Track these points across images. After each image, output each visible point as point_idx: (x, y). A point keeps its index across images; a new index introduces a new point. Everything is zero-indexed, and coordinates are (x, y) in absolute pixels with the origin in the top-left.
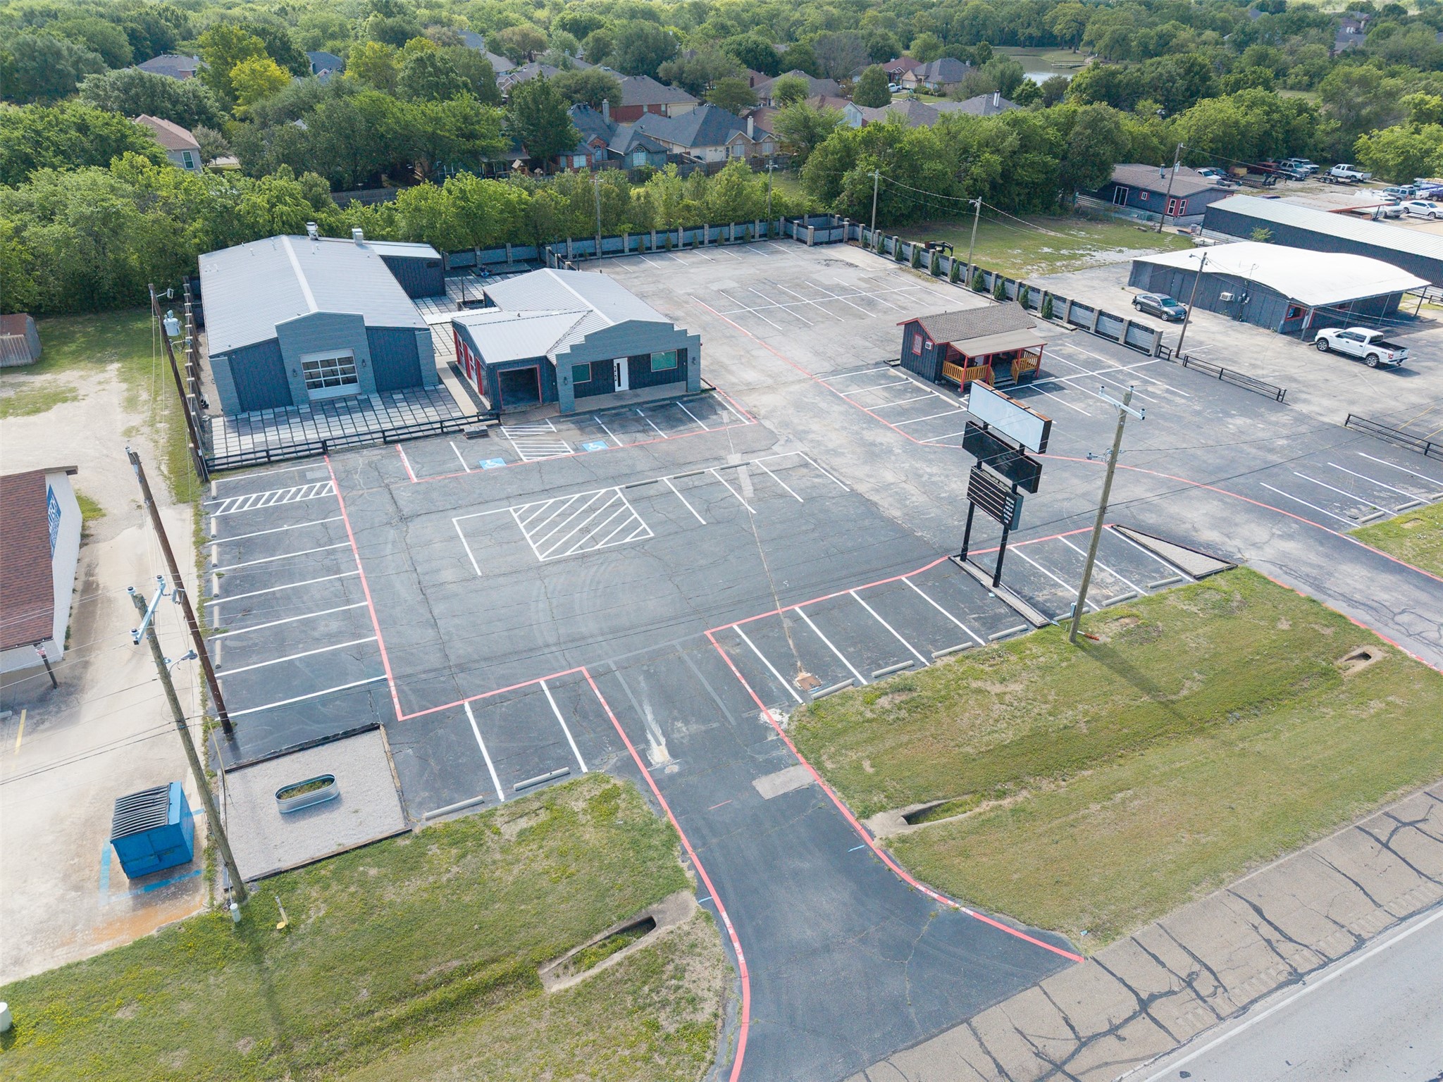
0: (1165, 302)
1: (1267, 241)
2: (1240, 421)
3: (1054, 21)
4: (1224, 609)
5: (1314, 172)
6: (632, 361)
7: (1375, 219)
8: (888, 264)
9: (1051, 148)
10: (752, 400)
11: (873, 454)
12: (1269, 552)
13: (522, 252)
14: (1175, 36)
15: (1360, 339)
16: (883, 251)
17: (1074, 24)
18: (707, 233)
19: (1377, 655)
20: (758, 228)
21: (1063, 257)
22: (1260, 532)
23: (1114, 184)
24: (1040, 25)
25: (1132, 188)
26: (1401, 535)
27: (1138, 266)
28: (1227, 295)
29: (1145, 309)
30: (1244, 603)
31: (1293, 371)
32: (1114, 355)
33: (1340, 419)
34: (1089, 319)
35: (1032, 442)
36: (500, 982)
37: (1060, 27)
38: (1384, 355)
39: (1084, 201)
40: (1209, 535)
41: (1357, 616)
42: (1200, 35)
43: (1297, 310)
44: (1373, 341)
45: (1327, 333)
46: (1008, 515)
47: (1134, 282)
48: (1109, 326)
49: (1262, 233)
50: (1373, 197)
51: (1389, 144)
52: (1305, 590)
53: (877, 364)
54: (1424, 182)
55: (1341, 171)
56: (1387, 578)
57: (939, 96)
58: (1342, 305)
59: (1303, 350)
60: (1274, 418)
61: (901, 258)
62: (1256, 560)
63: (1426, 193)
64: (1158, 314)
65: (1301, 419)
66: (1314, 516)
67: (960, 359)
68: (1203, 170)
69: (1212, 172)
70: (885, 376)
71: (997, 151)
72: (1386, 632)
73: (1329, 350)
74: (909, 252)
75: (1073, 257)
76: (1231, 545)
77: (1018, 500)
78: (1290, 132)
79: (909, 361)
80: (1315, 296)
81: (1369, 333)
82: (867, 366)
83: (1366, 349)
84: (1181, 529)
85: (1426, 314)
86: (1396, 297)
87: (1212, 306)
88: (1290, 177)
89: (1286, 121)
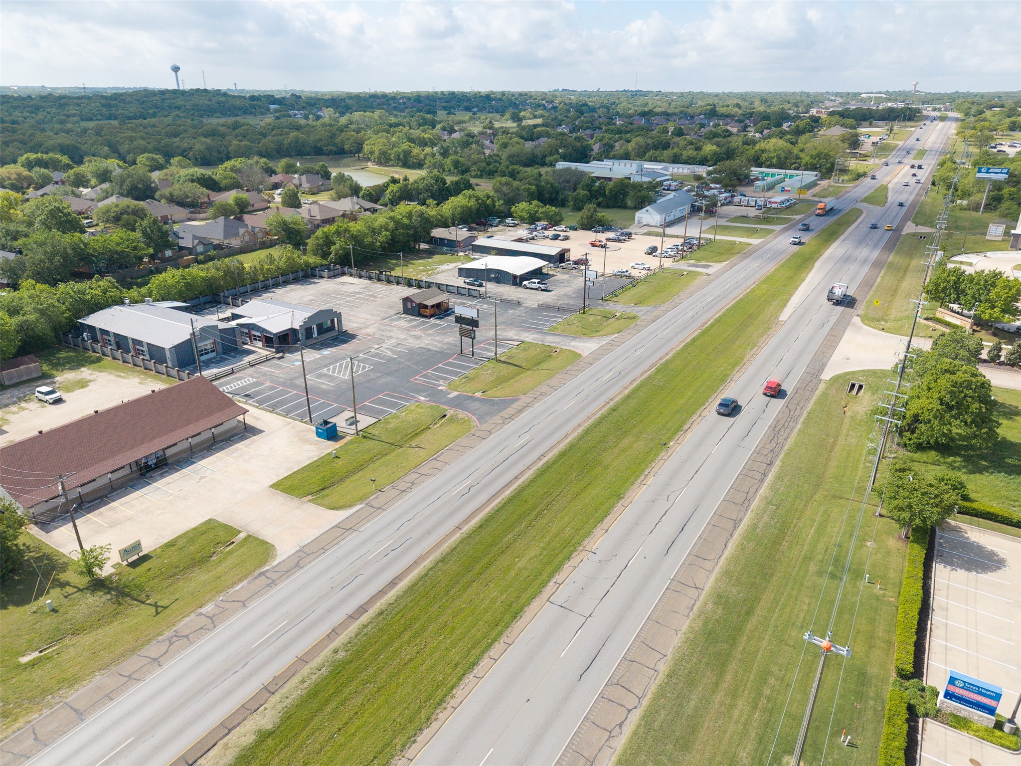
0: (475, 281)
1: (496, 255)
2: (511, 311)
3: (342, 142)
4: (525, 350)
5: (500, 222)
6: (317, 325)
7: (527, 241)
8: (366, 282)
9: (407, 227)
10: (364, 331)
11: (417, 338)
12: (530, 338)
13: (209, 298)
14: (411, 152)
15: (535, 283)
16: (360, 277)
17: (356, 145)
18: (281, 279)
19: (558, 350)
20: (301, 274)
21: (429, 270)
22: (527, 334)
23: (433, 237)
24: (334, 145)
25: (440, 239)
26: (557, 328)
27: (460, 269)
28: (493, 275)
29: (469, 284)
30: (528, 348)
31: (520, 296)
32: (468, 300)
33: (536, 306)
34: (455, 290)
35: (475, 316)
36: (424, 430)
37: (348, 146)
38: (542, 286)
39: (423, 246)
40: (516, 337)
41: (552, 345)
42: (423, 150)
43: (515, 277)
44: (539, 283)
45: (525, 283)
46: (472, 335)
47: (460, 275)
48: (462, 291)
49: (494, 252)
50: (522, 232)
51: (523, 209)
52: (541, 343)
53: (395, 315)
54: (538, 223)
55: (509, 221)
56: (556, 337)
57: (312, 194)
58: (527, 273)
59: (520, 289)
60: (520, 309)
61: (370, 278)
62: (527, 340)
63: (540, 228)
64: (474, 285)
65: (526, 308)
66: (538, 329)
67: (426, 307)
68: (460, 227)
69: (464, 227)
70: (401, 317)
71: (387, 230)
72: (558, 346)
73: (527, 288)
74: (373, 275)
75: (433, 269)
76: (522, 338)
77: (474, 331)
78: (487, 207)
79: (406, 311)
80: (519, 272)
81: (537, 281)
82: (392, 316)
83: (537, 286)
84: (509, 338)
85: (550, 272)
86: (540, 269)
87: (490, 280)
88: (492, 226)
89: (484, 203)
